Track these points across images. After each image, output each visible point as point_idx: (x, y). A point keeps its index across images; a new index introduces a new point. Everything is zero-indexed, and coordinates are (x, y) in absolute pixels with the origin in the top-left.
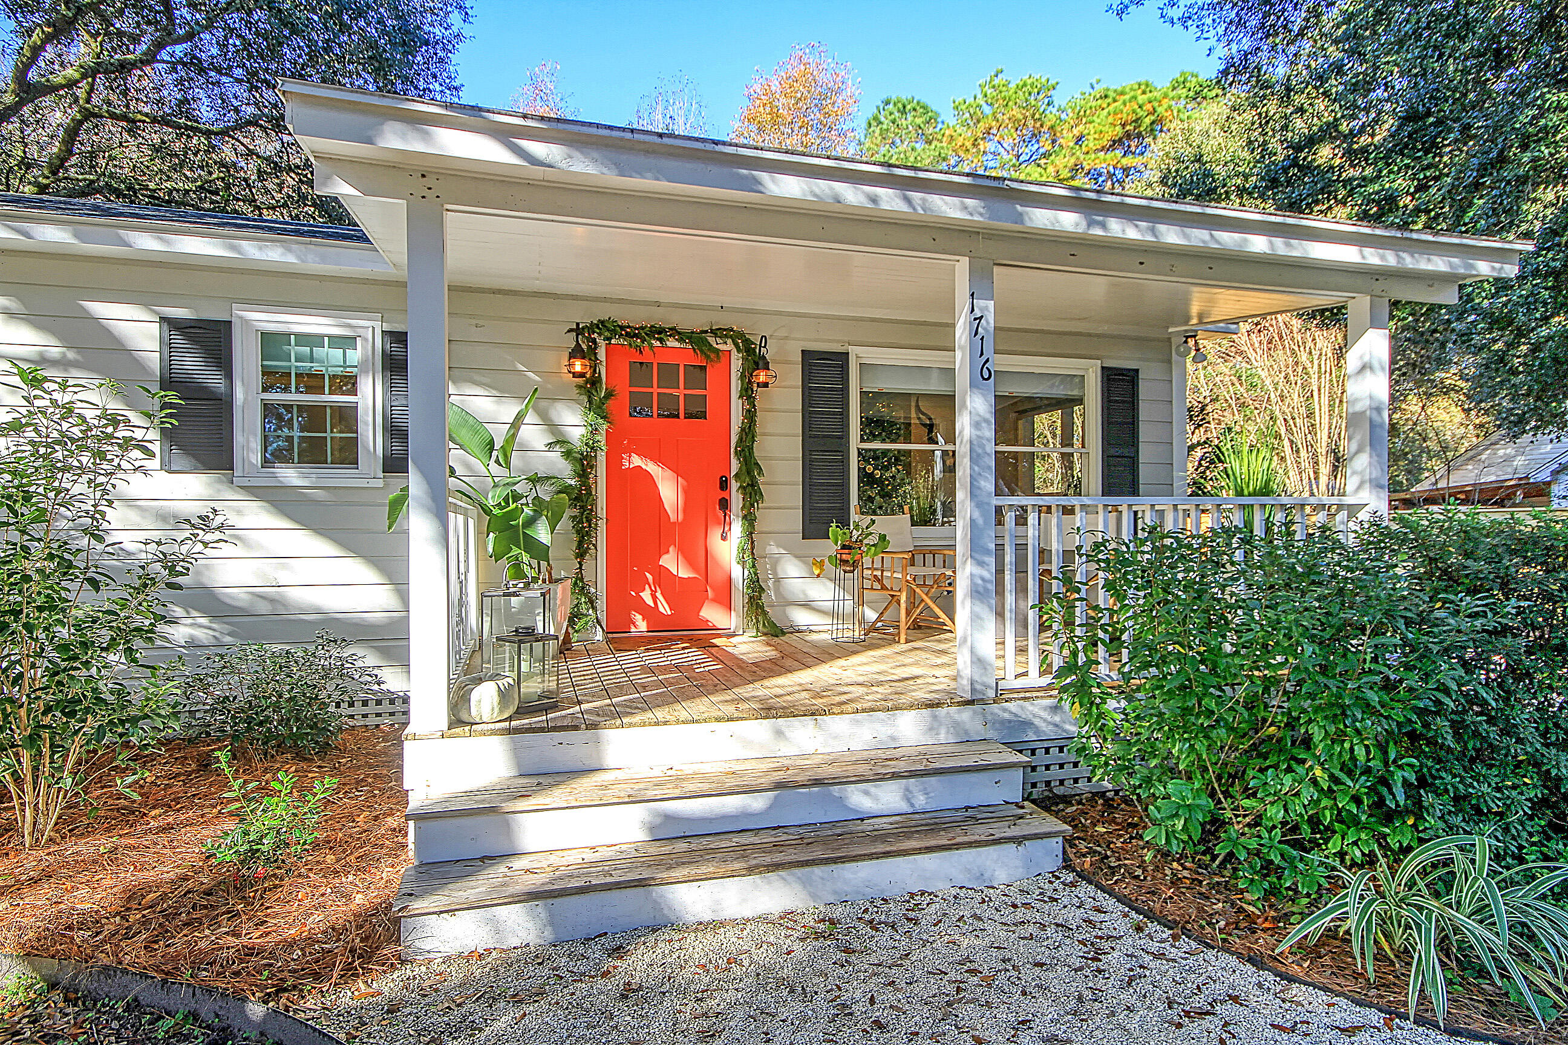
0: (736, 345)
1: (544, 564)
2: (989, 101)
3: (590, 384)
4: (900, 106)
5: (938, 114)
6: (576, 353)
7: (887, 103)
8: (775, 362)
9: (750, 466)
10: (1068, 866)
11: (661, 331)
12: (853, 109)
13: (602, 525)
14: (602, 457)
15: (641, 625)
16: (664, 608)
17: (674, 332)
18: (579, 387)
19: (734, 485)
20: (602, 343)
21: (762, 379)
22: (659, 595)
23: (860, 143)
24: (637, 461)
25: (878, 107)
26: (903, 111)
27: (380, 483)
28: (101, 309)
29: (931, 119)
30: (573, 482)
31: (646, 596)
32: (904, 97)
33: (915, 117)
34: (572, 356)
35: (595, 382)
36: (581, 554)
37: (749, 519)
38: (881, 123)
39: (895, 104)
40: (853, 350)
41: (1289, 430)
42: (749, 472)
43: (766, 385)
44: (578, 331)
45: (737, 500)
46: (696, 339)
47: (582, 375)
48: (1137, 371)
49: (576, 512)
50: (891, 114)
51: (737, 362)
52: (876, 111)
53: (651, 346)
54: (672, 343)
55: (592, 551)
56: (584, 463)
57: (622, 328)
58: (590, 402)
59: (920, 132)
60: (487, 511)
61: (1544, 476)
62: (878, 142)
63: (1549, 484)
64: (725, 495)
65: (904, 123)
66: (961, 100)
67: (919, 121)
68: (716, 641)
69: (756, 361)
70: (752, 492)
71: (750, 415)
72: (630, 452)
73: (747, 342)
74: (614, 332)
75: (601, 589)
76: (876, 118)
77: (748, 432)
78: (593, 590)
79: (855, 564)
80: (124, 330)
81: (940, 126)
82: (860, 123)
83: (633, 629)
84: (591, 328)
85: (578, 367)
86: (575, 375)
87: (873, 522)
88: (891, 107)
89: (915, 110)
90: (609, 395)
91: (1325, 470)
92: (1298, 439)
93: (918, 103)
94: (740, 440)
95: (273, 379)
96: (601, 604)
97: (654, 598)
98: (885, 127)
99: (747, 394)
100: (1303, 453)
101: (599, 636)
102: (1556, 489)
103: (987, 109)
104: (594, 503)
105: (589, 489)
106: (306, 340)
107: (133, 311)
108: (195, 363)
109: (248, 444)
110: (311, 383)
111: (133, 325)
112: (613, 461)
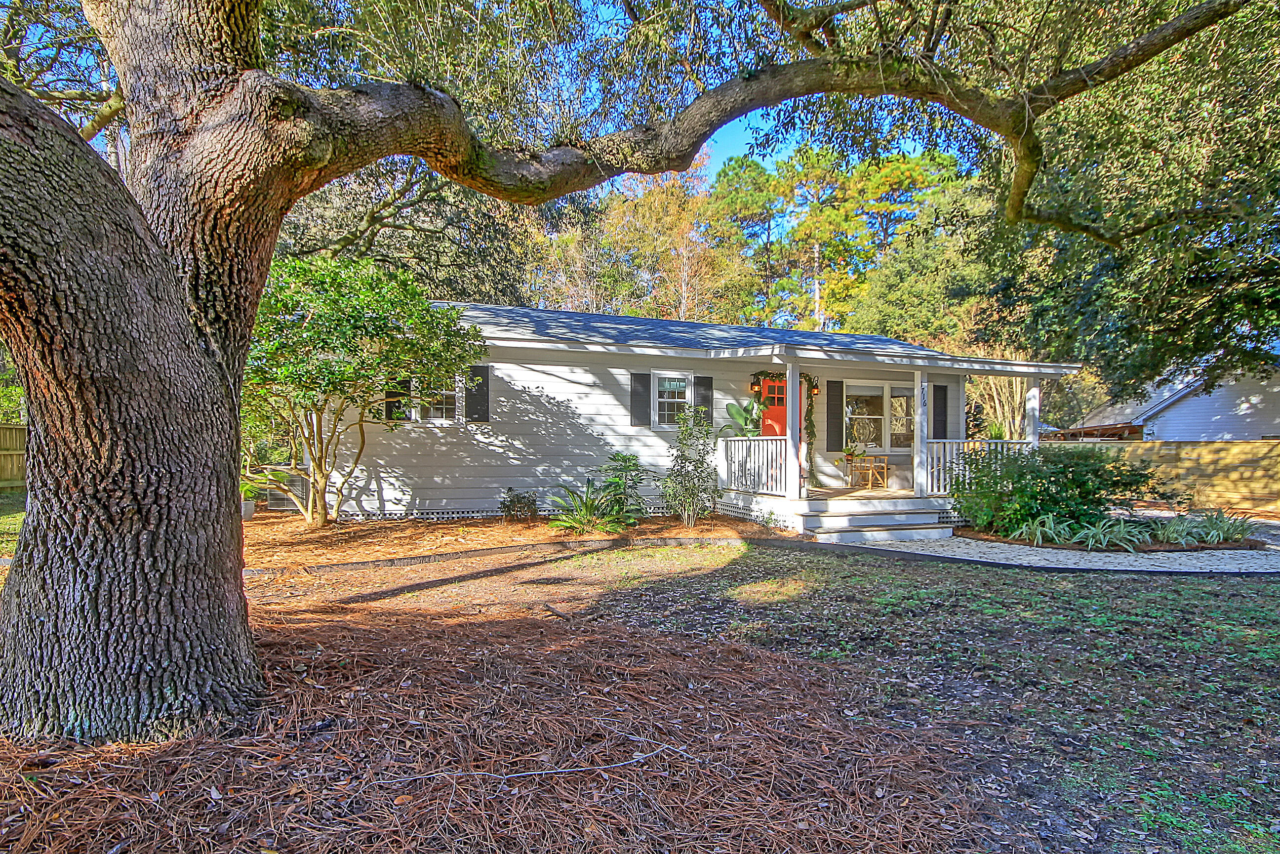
0: (806, 379)
2: (800, 164)
4: (739, 162)
5: (766, 170)
6: (755, 384)
8: (818, 385)
9: (810, 425)
14: (761, 421)
18: (755, 396)
19: (804, 431)
20: (762, 380)
21: (816, 391)
24: (770, 422)
25: (725, 162)
26: (741, 166)
28: (614, 371)
29: (760, 172)
33: (748, 170)
34: (752, 385)
35: (760, 394)
37: (810, 444)
38: (726, 173)
39: (736, 161)
40: (845, 380)
41: (998, 394)
42: (810, 427)
43: (815, 395)
44: (755, 375)
45: (805, 437)
47: (756, 392)
48: (946, 386)
50: (733, 168)
51: (805, 385)
52: (723, 165)
56: (757, 424)
57: (770, 374)
58: (759, 401)
61: (1139, 422)
62: (724, 185)
63: (1141, 426)
65: (741, 173)
69: (813, 386)
70: (811, 434)
71: (811, 405)
72: (769, 418)
73: (809, 378)
74: (767, 375)
76: (724, 171)
77: (810, 411)
79: (852, 461)
80: (619, 377)
84: (761, 373)
85: (754, 389)
86: (753, 392)
88: (733, 163)
89: (749, 166)
90: (765, 399)
91: (1018, 419)
92: (1003, 399)
94: (807, 415)
95: (661, 394)
98: (730, 178)
99: (810, 397)
100: (1006, 408)
102: (1145, 430)
103: (798, 168)
106: (671, 380)
107: (623, 371)
108: (640, 389)
109: (654, 417)
110: (672, 394)
111: (623, 376)
112: (764, 422)
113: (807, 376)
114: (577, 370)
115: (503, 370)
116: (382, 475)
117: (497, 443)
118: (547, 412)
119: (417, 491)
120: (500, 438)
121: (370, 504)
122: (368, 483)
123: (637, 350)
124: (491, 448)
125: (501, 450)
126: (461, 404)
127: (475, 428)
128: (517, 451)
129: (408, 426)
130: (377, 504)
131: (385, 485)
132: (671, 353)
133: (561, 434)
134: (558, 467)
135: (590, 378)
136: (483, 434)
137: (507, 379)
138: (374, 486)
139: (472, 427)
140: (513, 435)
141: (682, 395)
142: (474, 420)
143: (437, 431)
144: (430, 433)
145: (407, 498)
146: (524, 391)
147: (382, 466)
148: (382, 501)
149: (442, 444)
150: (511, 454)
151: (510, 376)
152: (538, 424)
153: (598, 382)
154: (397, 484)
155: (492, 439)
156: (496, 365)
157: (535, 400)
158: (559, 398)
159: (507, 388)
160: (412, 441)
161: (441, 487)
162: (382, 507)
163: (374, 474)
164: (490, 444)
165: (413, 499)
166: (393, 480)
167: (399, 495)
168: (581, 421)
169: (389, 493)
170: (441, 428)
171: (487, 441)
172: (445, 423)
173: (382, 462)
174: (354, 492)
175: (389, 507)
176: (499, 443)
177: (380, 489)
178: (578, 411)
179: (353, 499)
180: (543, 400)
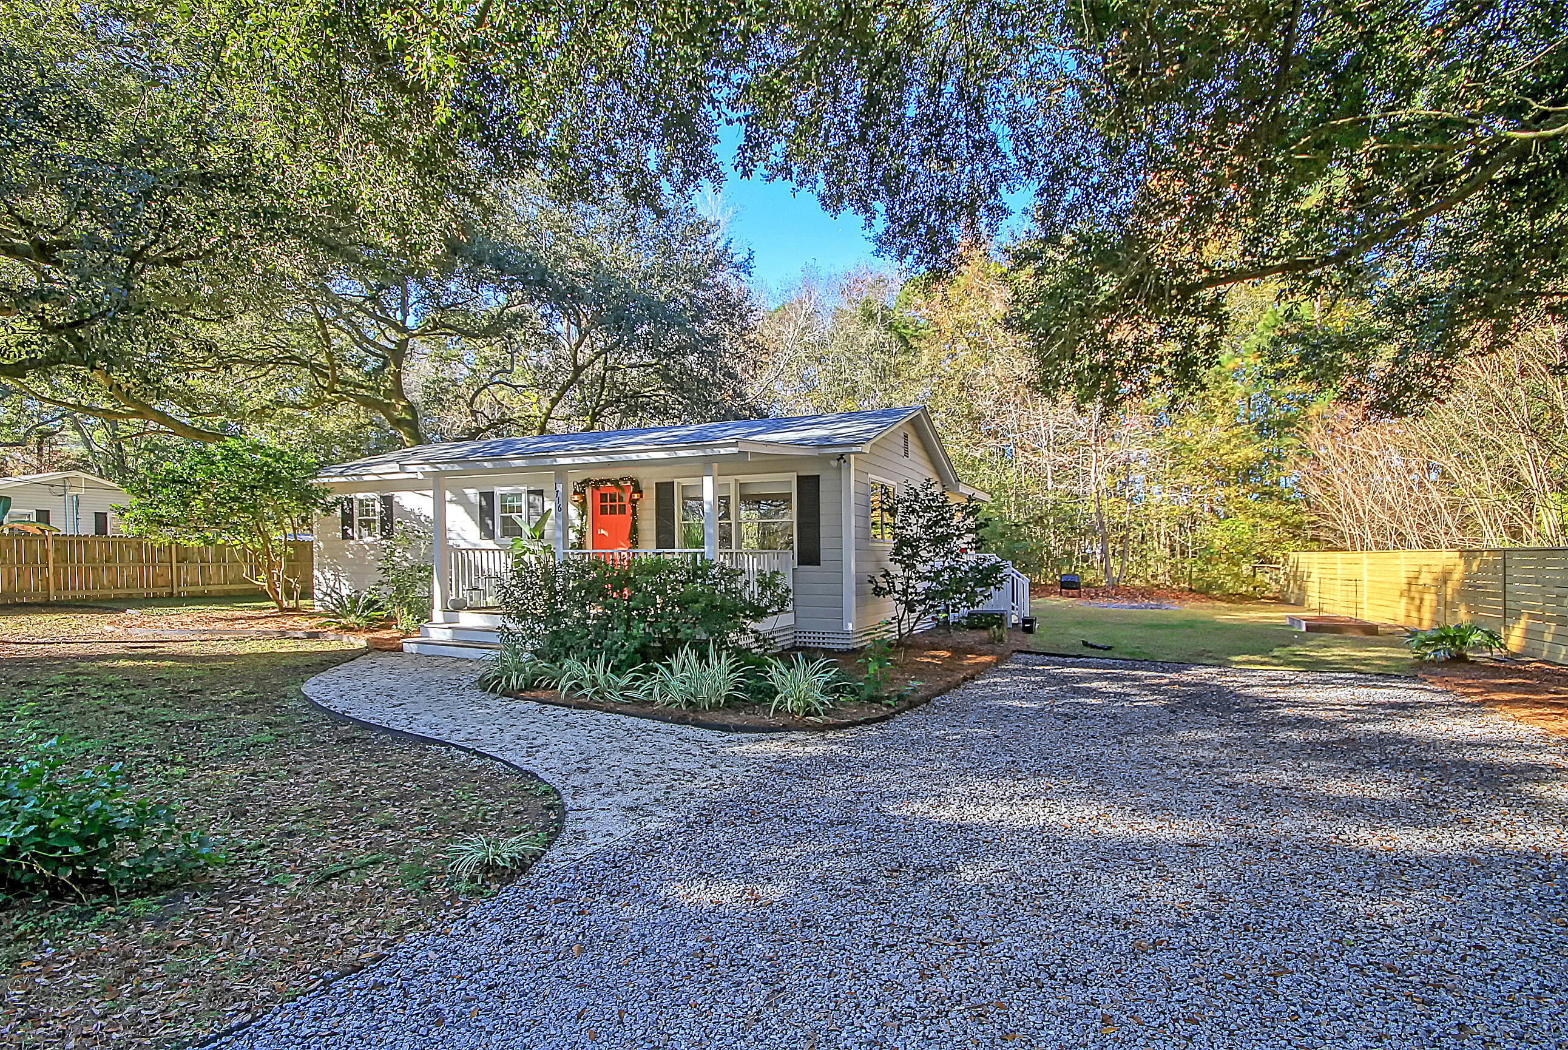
0: (630, 484)
3: (581, 504)
8: (644, 488)
9: (633, 533)
14: (589, 531)
17: (609, 480)
18: (578, 505)
21: (639, 496)
24: (602, 531)
28: (467, 491)
34: (574, 494)
40: (676, 481)
42: (633, 536)
43: (641, 498)
44: (579, 484)
46: (616, 483)
47: (578, 501)
48: (818, 476)
54: (608, 485)
69: (637, 489)
71: (634, 513)
72: (600, 528)
73: (634, 483)
80: (471, 497)
85: (577, 498)
86: (576, 501)
90: (592, 508)
94: (631, 522)
95: (504, 508)
99: (632, 502)
107: (473, 491)
108: (486, 505)
109: (498, 531)
110: (512, 509)
111: (473, 495)
112: (594, 532)
113: (631, 479)
115: (399, 497)
116: (342, 578)
122: (335, 584)
126: (378, 526)
127: (385, 543)
129: (352, 542)
131: (343, 586)
137: (402, 504)
138: (338, 586)
141: (519, 508)
142: (385, 538)
143: (367, 546)
144: (362, 547)
146: (412, 511)
147: (341, 572)
149: (369, 556)
151: (403, 501)
154: (347, 584)
156: (396, 494)
157: (417, 519)
159: (403, 510)
160: (355, 555)
163: (337, 577)
166: (345, 582)
169: (344, 592)
170: (368, 544)
172: (370, 540)
173: (341, 569)
174: (329, 591)
176: (397, 554)
177: (341, 589)
179: (328, 596)
180: (422, 519)
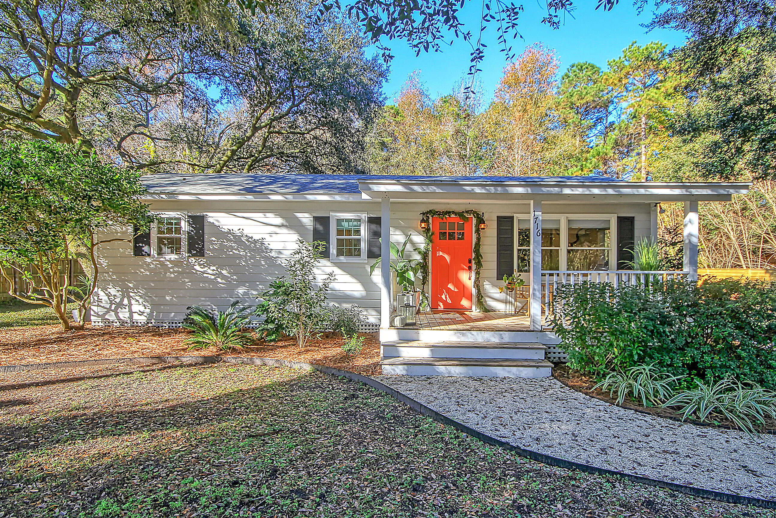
0: (474, 216)
1: (412, 287)
2: (628, 59)
3: (427, 230)
4: (579, 67)
5: (600, 68)
6: (423, 221)
7: (573, 66)
8: (487, 220)
9: (478, 256)
10: (552, 375)
11: (449, 212)
12: (556, 71)
13: (430, 274)
14: (430, 253)
15: (441, 307)
16: (449, 301)
17: (453, 212)
18: (423, 231)
19: (473, 262)
20: (431, 218)
21: (482, 227)
22: (447, 296)
23: (558, 88)
24: (441, 253)
25: (568, 69)
26: (581, 70)
27: (366, 261)
28: (299, 215)
29: (596, 71)
30: (421, 261)
31: (443, 297)
32: (582, 62)
33: (587, 72)
34: (421, 222)
35: (428, 230)
36: (424, 284)
37: (478, 273)
38: (569, 77)
39: (577, 67)
40: (515, 215)
42: (478, 258)
43: (484, 229)
44: (423, 214)
45: (474, 267)
46: (461, 215)
47: (424, 228)
48: (634, 217)
49: (422, 271)
50: (574, 72)
51: (474, 221)
52: (566, 71)
53: (446, 217)
54: (453, 216)
55: (427, 282)
56: (425, 256)
57: (437, 212)
58: (427, 236)
59: (589, 78)
60: (397, 271)
62: (568, 86)
64: (470, 265)
65: (581, 75)
66: (612, 60)
67: (589, 73)
68: (466, 313)
69: (481, 221)
70: (479, 264)
71: (479, 239)
72: (439, 251)
73: (478, 214)
74: (434, 214)
75: (429, 295)
76: (566, 75)
77: (478, 244)
78: (427, 295)
79: (513, 289)
80: (304, 220)
81: (601, 74)
82: (559, 77)
83: (439, 308)
84: (428, 213)
85: (423, 226)
86: (422, 228)
87: (520, 275)
88: (574, 68)
89: (587, 68)
90: (432, 234)
93: (589, 64)
94: (475, 247)
95: (340, 232)
96: (430, 299)
97: (446, 297)
98: (571, 79)
99: (478, 231)
101: (428, 310)
103: (626, 63)
104: (428, 268)
105: (426, 263)
106: (348, 220)
107: (306, 215)
108: (320, 228)
109: (333, 251)
110: (349, 232)
111: (306, 219)
112: (434, 254)
113: (475, 212)
114: (268, 215)
115: (213, 217)
116: (131, 294)
117: (211, 270)
118: (246, 248)
119: (155, 306)
120: (212, 268)
121: (124, 315)
122: (122, 300)
123: (311, 197)
124: (205, 275)
125: (213, 277)
126: (184, 244)
127: (194, 261)
128: (224, 277)
129: (148, 260)
130: (127, 315)
131: (133, 302)
132: (338, 198)
133: (257, 265)
134: (255, 290)
135: (279, 221)
136: (200, 265)
137: (217, 224)
138: (126, 302)
139: (192, 260)
140: (221, 266)
141: (358, 232)
142: (193, 255)
143: (168, 263)
144: (162, 264)
145: (148, 311)
146: (229, 232)
147: (131, 288)
148: (131, 312)
149: (171, 273)
150: (219, 280)
151: (218, 221)
152: (240, 257)
153: (285, 223)
154: (141, 301)
155: (206, 269)
156: (210, 214)
157: (238, 239)
158: (256, 237)
159: (216, 229)
160: (151, 270)
161: (170, 304)
162: (131, 317)
163: (125, 293)
164: (204, 273)
165: (152, 312)
166: (138, 298)
167: (142, 309)
168: (273, 254)
169: (136, 308)
170: (170, 261)
171: (202, 270)
172: (173, 257)
173: (131, 285)
174: (113, 306)
175: (136, 317)
176: (211, 272)
177: (130, 305)
178: (271, 247)
179: (112, 310)
180: (244, 239)
